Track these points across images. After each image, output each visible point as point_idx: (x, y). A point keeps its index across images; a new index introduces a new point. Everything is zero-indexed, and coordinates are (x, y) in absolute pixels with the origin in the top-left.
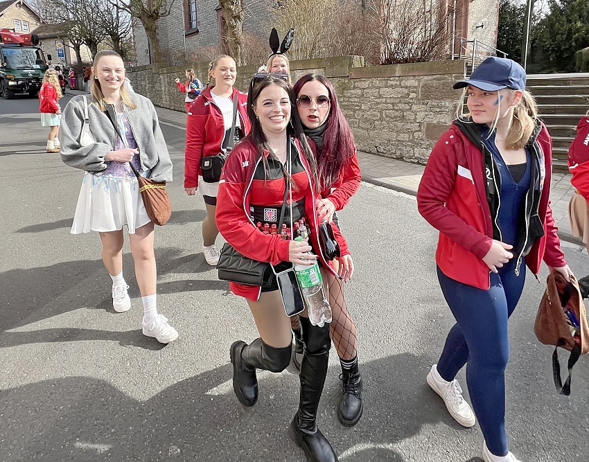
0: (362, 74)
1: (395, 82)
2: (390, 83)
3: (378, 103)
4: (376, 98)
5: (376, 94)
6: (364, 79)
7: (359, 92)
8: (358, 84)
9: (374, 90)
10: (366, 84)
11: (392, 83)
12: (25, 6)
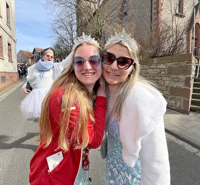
1: (154, 67)
4: (145, 74)
9: (144, 70)
11: (152, 67)
12: (52, 49)
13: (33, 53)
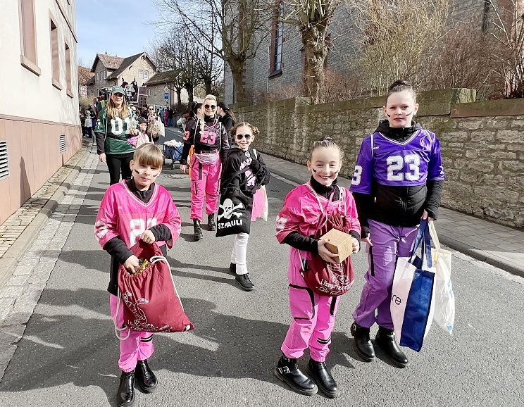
0: (471, 111)
2: (515, 123)
3: (492, 151)
4: (490, 143)
5: (491, 138)
6: (473, 118)
7: (464, 134)
8: (464, 124)
9: (488, 133)
10: (476, 124)
11: (519, 123)
12: (147, 58)
13: (93, 70)
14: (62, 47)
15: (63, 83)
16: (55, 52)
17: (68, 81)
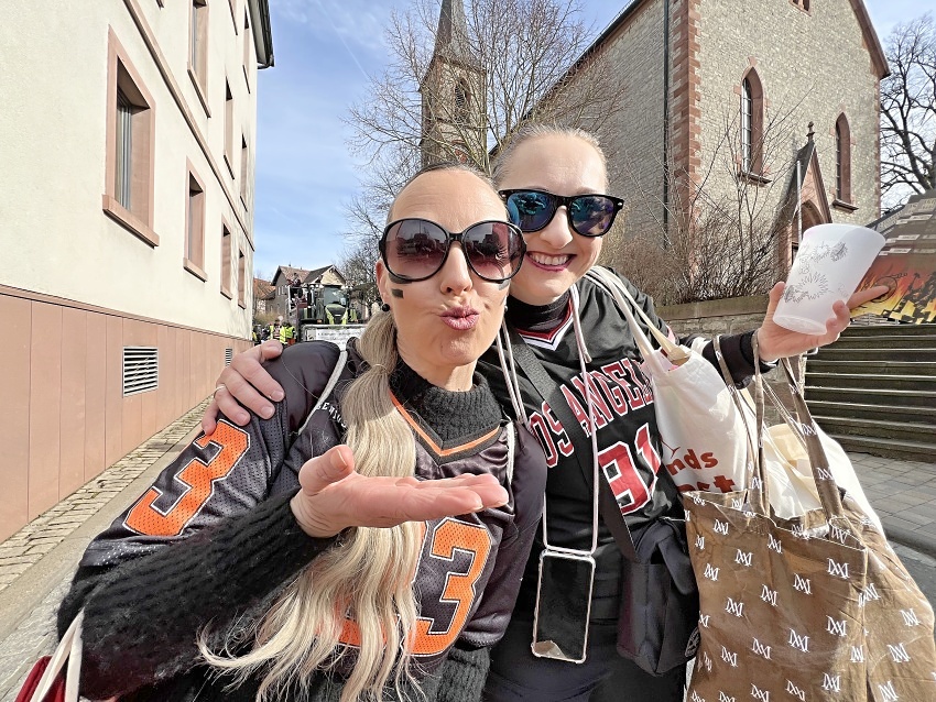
12: (335, 271)
13: (274, 284)
14: (235, 254)
15: (234, 292)
16: (227, 259)
17: (241, 290)
